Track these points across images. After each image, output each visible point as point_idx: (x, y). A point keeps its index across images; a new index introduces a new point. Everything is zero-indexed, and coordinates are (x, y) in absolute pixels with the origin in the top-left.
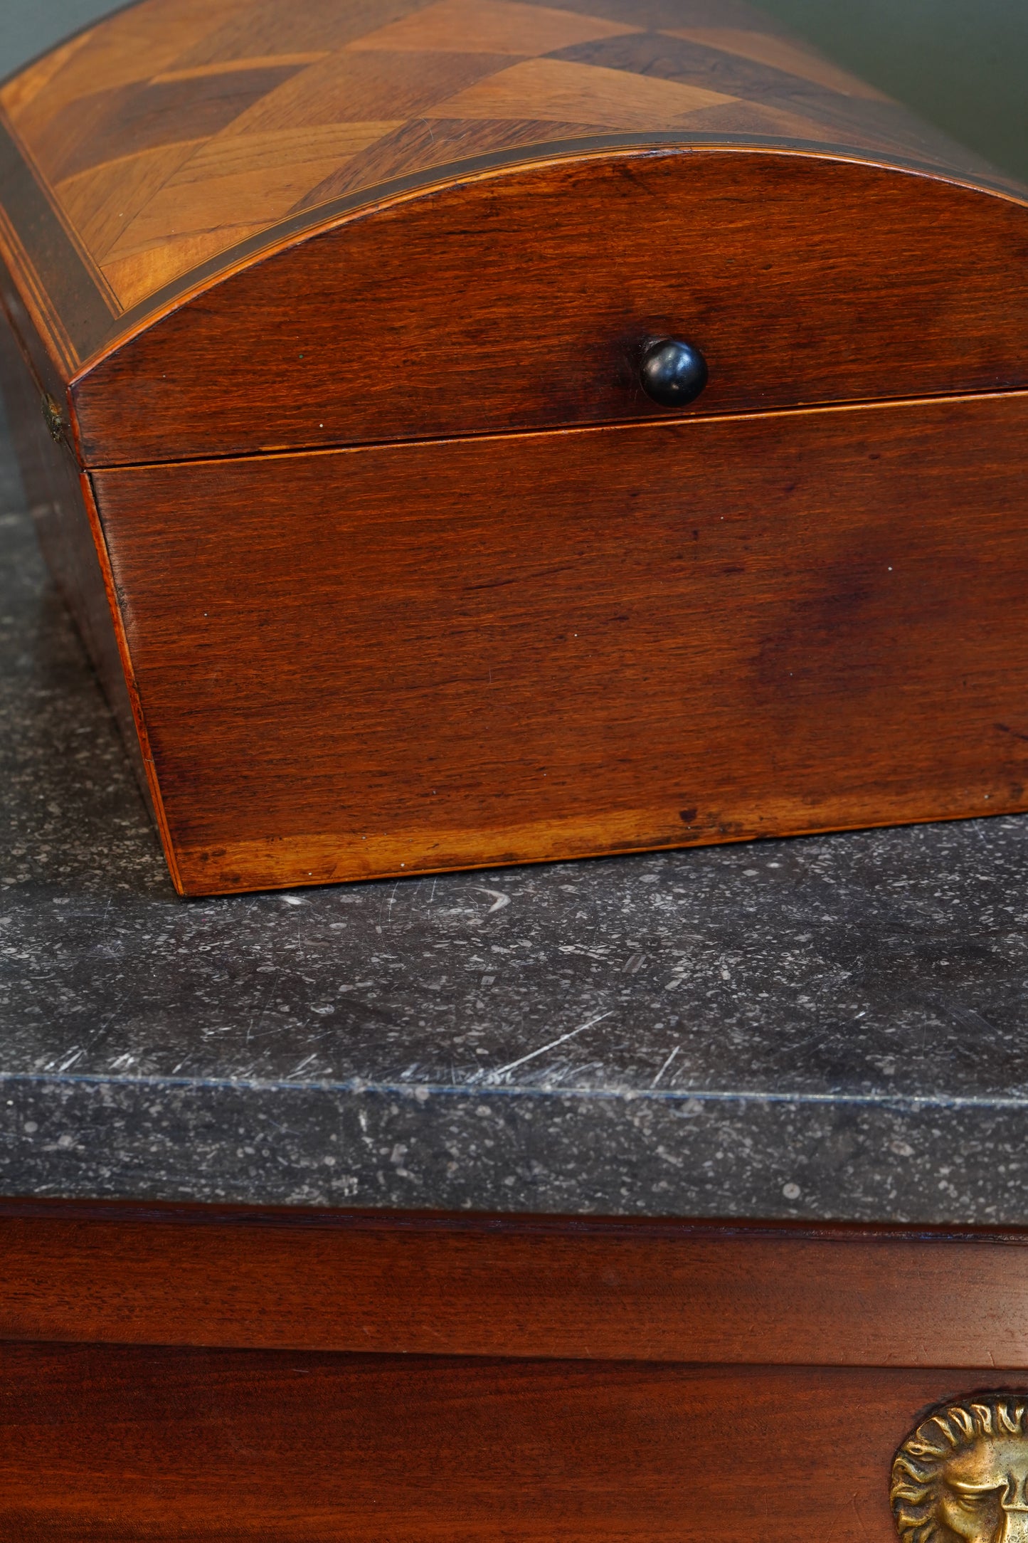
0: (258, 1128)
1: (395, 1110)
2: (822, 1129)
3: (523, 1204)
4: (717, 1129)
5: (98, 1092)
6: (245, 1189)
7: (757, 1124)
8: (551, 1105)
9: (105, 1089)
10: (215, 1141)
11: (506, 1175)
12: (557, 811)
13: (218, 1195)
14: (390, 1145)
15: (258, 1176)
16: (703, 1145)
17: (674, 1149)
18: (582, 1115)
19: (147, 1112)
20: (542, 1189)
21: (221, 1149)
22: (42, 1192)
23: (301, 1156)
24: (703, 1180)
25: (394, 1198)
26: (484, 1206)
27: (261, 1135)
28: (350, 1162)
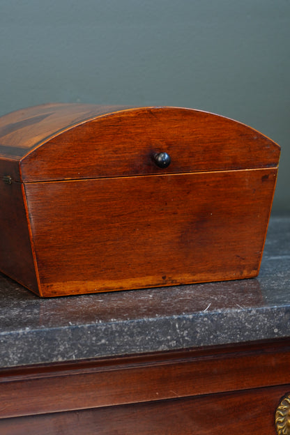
1: (185, 322)
2: (282, 314)
3: (215, 343)
4: (259, 317)
6: (148, 348)
7: (268, 315)
8: (221, 316)
9: (113, 325)
11: (211, 336)
12: (133, 276)
13: (141, 351)
14: (183, 331)
15: (151, 344)
16: (256, 322)
17: (249, 324)
18: (228, 317)
19: (124, 330)
20: (219, 338)
21: (142, 338)
22: (97, 356)
23: (162, 337)
24: (255, 331)
25: (184, 345)
26: (206, 345)
27: (152, 333)
28: (174, 337)
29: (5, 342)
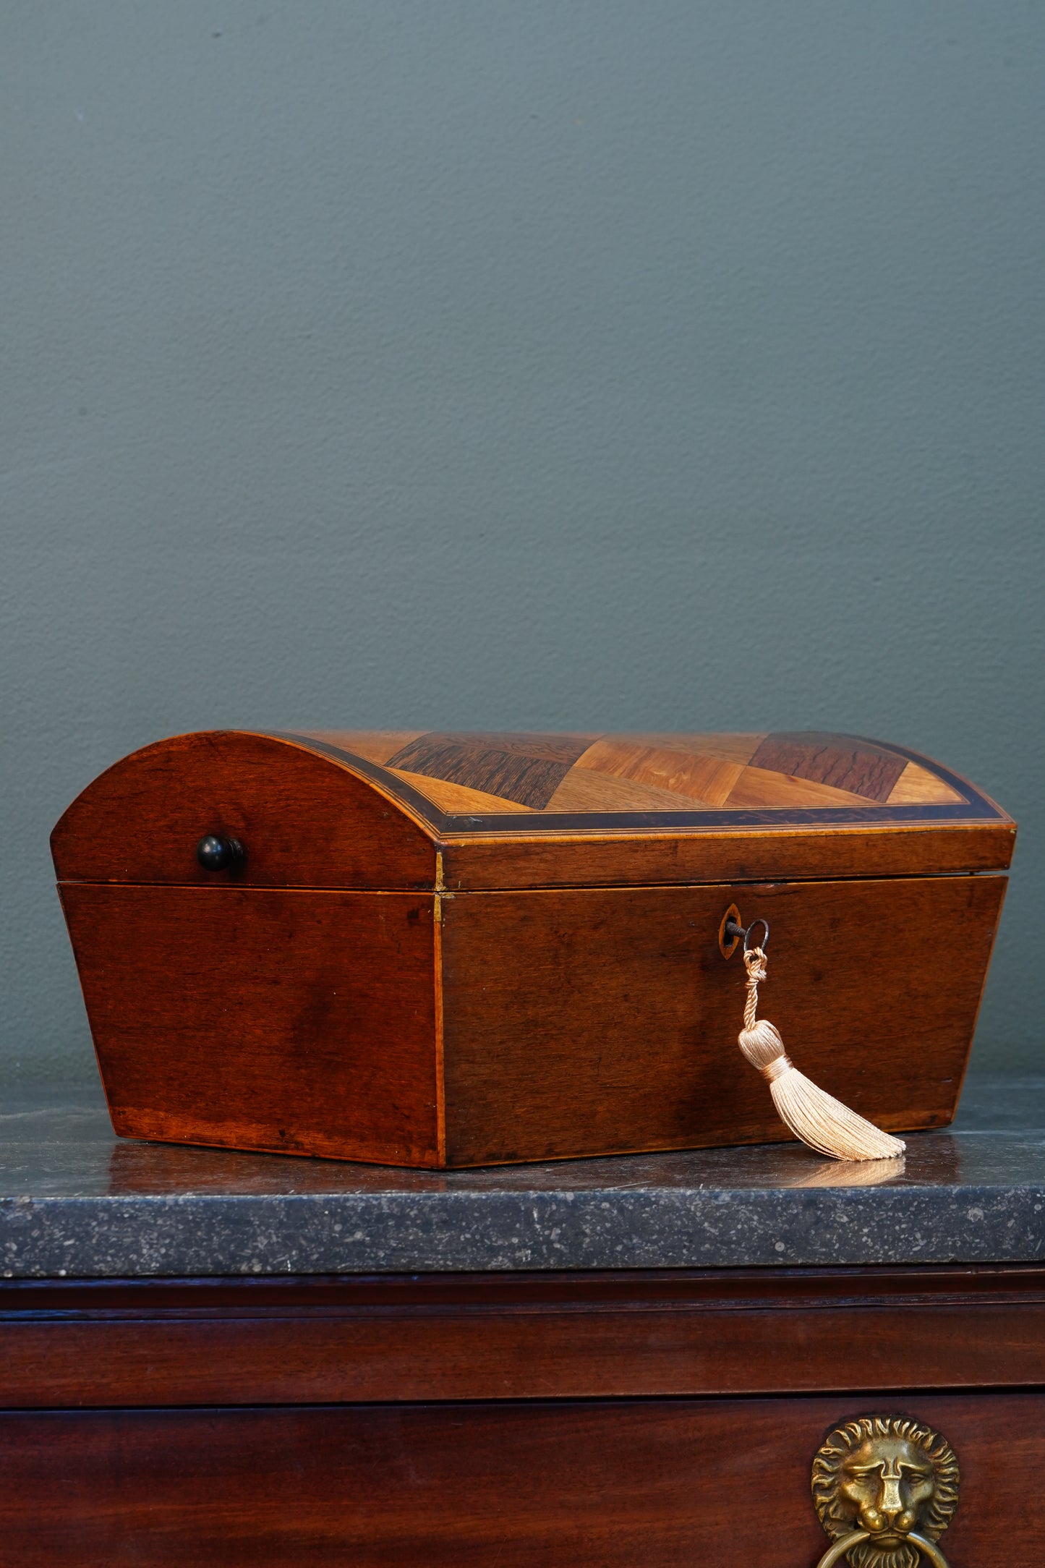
0: (474, 1222)
1: (554, 1207)
2: (797, 1208)
3: (626, 1262)
4: (738, 1211)
5: (380, 1204)
6: (465, 1260)
7: (760, 1207)
8: (643, 1202)
9: (385, 1201)
10: (449, 1230)
11: (617, 1245)
13: (448, 1265)
14: (550, 1229)
15: (473, 1251)
16: (730, 1221)
17: (713, 1225)
18: (661, 1205)
19: (408, 1214)
20: (638, 1252)
21: (451, 1236)
22: (342, 1268)
23: (498, 1238)
24: (731, 1242)
25: (552, 1262)
26: (603, 1265)
27: (475, 1226)
28: (527, 1240)
29: (131, 1217)
